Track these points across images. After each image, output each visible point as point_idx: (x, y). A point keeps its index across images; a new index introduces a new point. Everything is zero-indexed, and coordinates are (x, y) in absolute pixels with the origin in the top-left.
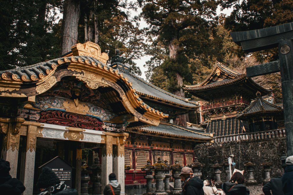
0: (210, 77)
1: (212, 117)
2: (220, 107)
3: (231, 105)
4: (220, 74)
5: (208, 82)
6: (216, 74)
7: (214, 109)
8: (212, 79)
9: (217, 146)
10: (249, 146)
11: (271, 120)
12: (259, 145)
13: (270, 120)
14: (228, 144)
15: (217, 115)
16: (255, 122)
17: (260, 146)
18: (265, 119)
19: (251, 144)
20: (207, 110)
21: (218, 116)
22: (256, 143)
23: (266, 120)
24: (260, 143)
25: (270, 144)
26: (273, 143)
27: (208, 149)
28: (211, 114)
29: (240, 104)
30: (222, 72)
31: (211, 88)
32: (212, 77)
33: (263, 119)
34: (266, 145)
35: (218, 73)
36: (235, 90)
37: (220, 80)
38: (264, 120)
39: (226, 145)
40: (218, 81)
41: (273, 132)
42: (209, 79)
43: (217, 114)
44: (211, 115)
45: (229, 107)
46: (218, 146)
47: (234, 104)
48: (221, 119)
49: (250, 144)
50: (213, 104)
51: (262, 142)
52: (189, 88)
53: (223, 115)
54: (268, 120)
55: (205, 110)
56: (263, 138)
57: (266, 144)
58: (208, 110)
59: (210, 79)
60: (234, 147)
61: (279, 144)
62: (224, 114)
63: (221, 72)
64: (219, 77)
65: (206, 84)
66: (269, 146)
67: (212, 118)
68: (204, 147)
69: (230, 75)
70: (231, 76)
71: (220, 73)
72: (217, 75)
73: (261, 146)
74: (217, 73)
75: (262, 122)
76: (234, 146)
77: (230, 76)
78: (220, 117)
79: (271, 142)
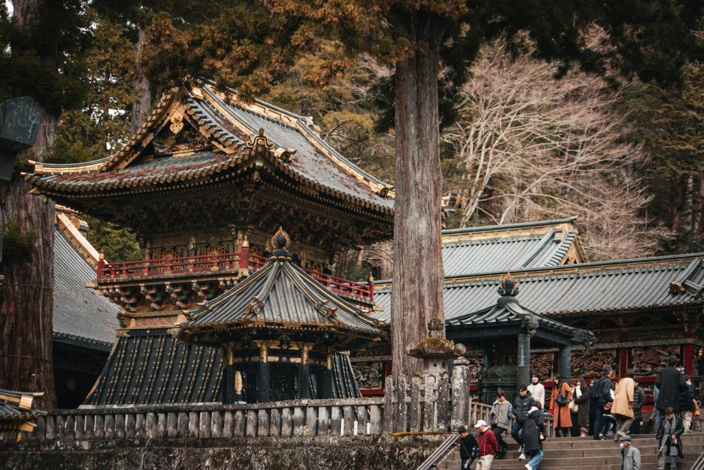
0: (144, 136)
1: (137, 314)
2: (161, 276)
3: (203, 273)
4: (182, 124)
5: (135, 156)
6: (170, 123)
7: (142, 281)
8: (151, 145)
9: (75, 446)
10: (174, 458)
11: (298, 360)
12: (204, 461)
13: (292, 360)
14: (109, 444)
15: (155, 310)
16: (236, 361)
17: (207, 463)
18: (271, 352)
19: (182, 452)
20: (112, 283)
21: (157, 313)
22: (198, 450)
23: (277, 359)
24: (211, 452)
25: (240, 460)
26: (251, 456)
27: (42, 455)
28: (132, 301)
29: (236, 274)
30: (190, 117)
31: (125, 189)
32: (151, 137)
33: (264, 354)
34: (227, 462)
35: (177, 121)
36: (232, 205)
37: (184, 152)
38: (266, 358)
39: (103, 448)
40: (178, 155)
41: (262, 413)
42: (139, 143)
43: (153, 305)
44: (132, 305)
45: (194, 281)
46: (76, 449)
47: (215, 268)
48: (166, 329)
49: (176, 451)
50: (147, 258)
51: (217, 449)
52: (48, 174)
53: (176, 312)
54: (284, 359)
55: (105, 284)
56: (227, 432)
57: (229, 458)
58: (117, 283)
59: (144, 145)
60: (124, 456)
61: (269, 463)
62: (180, 308)
63: (187, 118)
64: (180, 139)
65: (126, 164)
66: (236, 466)
67: (136, 318)
68: (29, 446)
69: (216, 136)
70: (219, 143)
71: (184, 121)
72: (171, 129)
73: (212, 464)
74: (172, 120)
75: (259, 364)
76: (125, 453)
77: (216, 140)
78: (164, 320)
79: (244, 451)
